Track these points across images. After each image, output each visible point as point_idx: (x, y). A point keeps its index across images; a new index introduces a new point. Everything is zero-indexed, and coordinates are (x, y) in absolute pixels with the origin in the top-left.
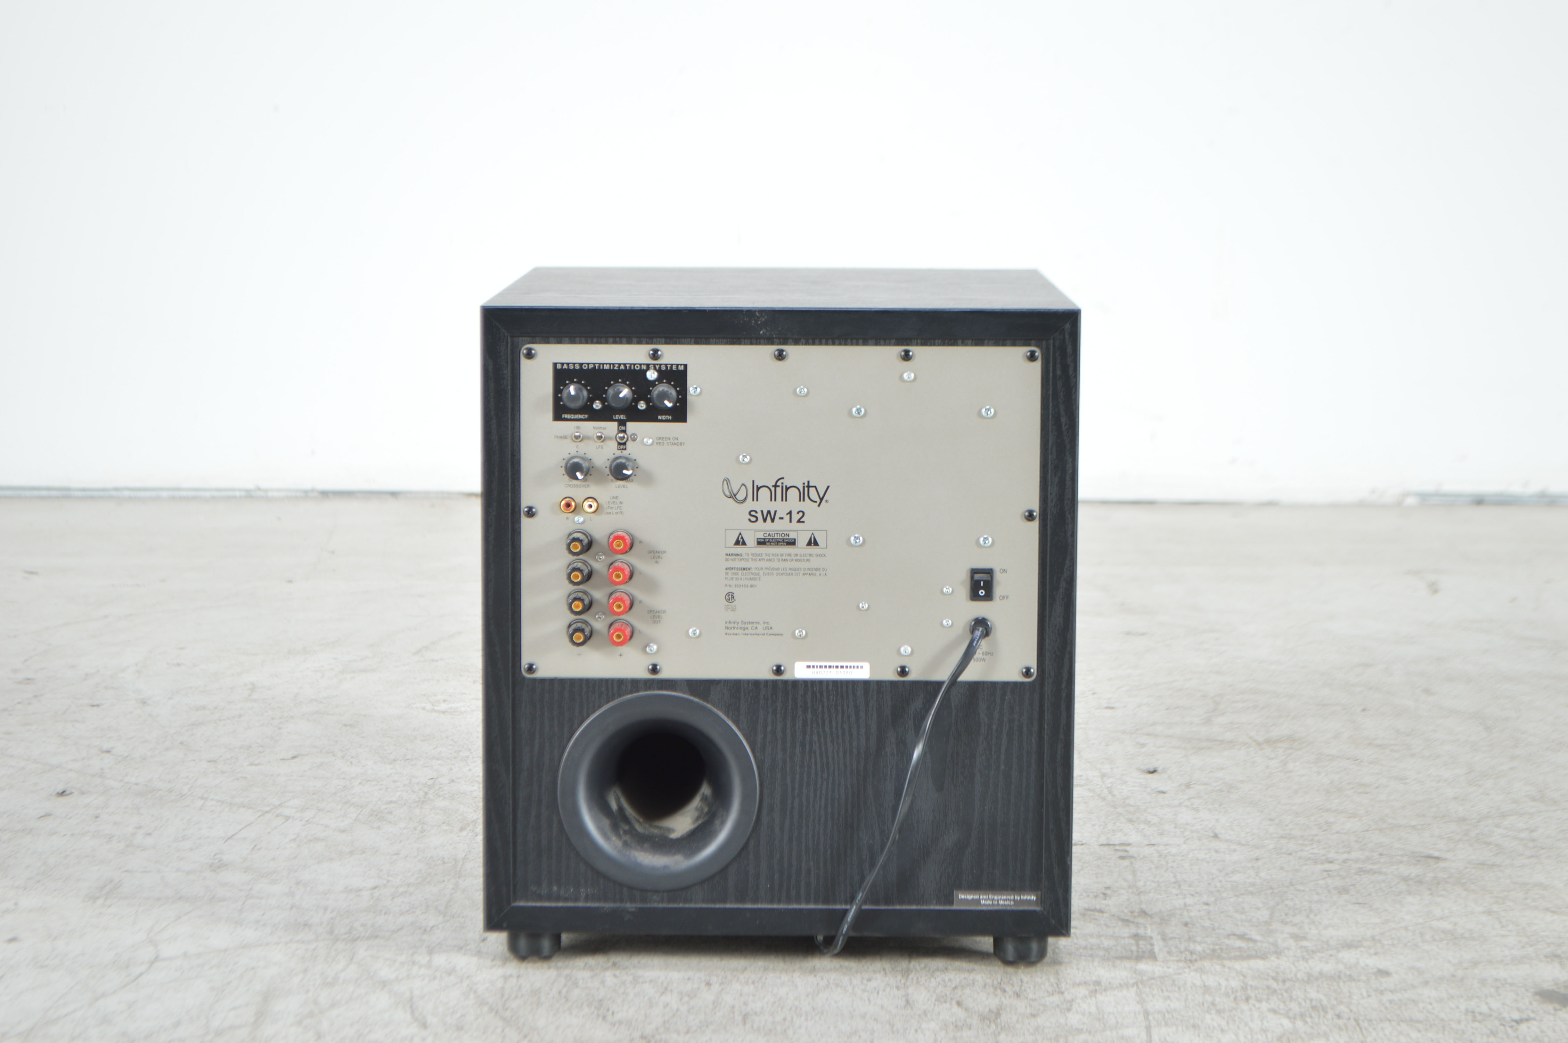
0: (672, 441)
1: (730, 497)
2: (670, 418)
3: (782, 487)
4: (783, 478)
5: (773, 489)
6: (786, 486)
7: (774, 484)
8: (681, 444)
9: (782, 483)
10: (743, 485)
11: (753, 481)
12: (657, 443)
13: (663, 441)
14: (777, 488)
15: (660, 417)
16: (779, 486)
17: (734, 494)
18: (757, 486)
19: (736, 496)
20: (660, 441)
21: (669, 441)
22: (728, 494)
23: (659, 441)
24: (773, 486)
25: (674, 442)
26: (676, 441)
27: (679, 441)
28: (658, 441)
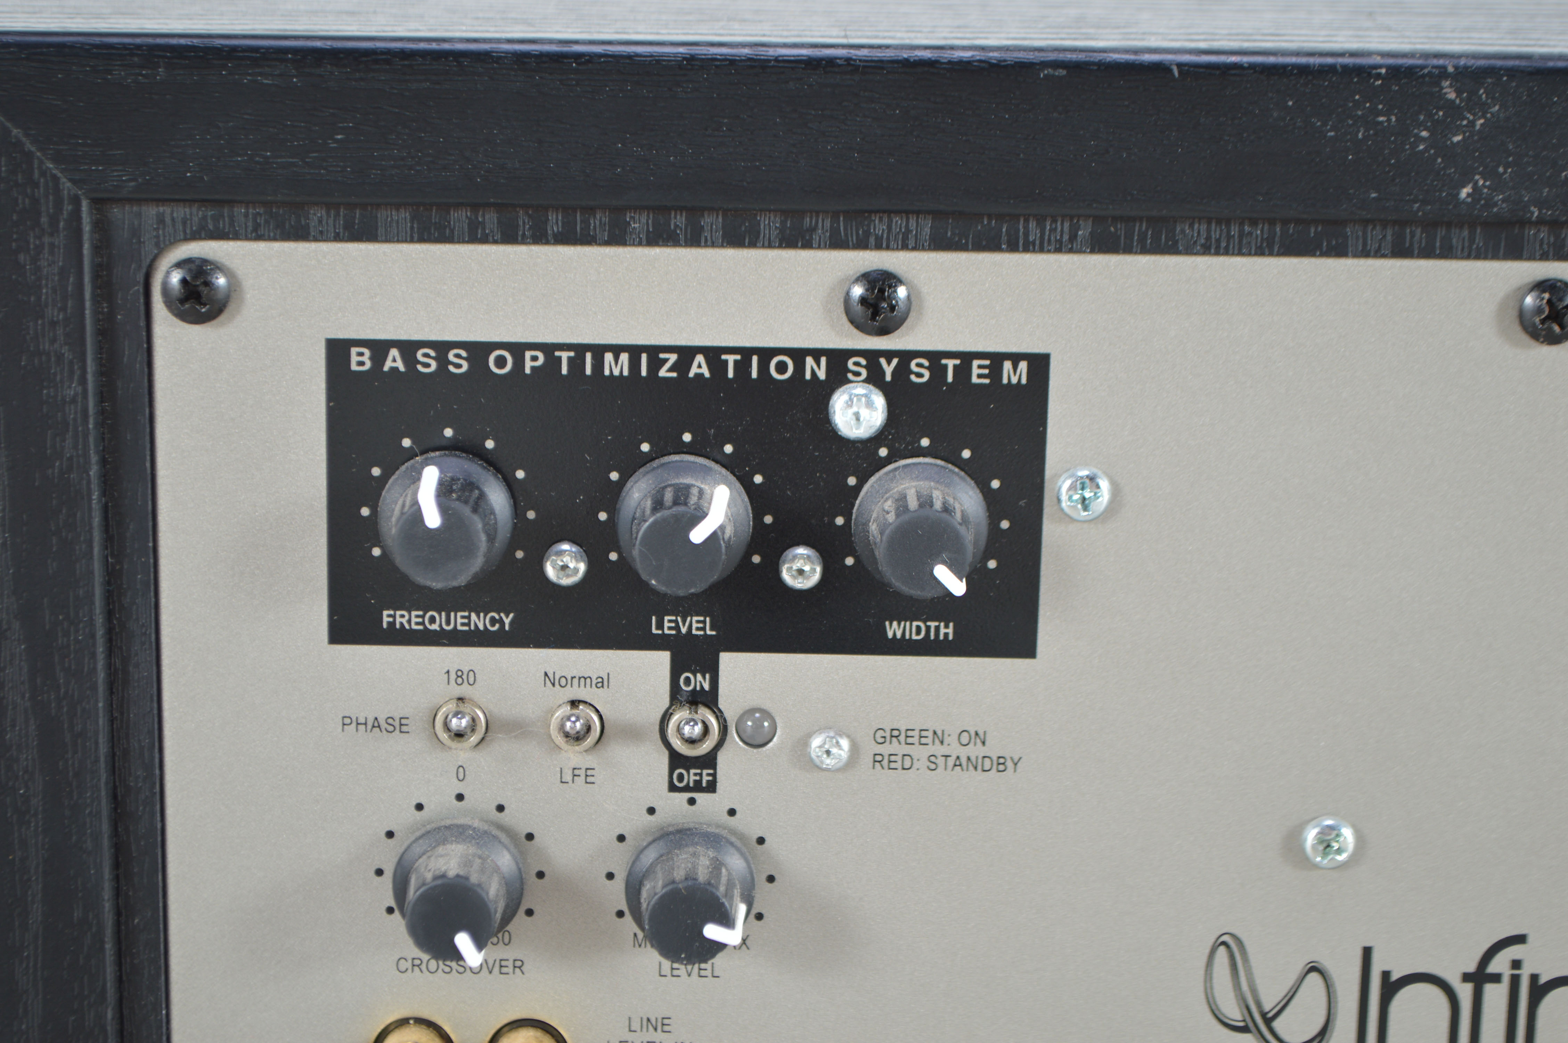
0: (954, 749)
1: (1244, 1029)
2: (948, 631)
3: (1515, 981)
4: (1520, 939)
5: (1465, 992)
6: (1534, 978)
7: (1471, 968)
8: (1001, 763)
9: (1516, 964)
10: (1314, 969)
11: (1367, 953)
12: (877, 760)
13: (907, 750)
14: (1490, 989)
15: (894, 630)
16: (1496, 978)
17: (1264, 1015)
18: (1386, 975)
19: (1277, 1024)
20: (894, 747)
21: (939, 750)
22: (1234, 1013)
23: (886, 749)
24: (1467, 977)
25: (963, 753)
26: (976, 751)
27: (993, 749)
28: (879, 749)
